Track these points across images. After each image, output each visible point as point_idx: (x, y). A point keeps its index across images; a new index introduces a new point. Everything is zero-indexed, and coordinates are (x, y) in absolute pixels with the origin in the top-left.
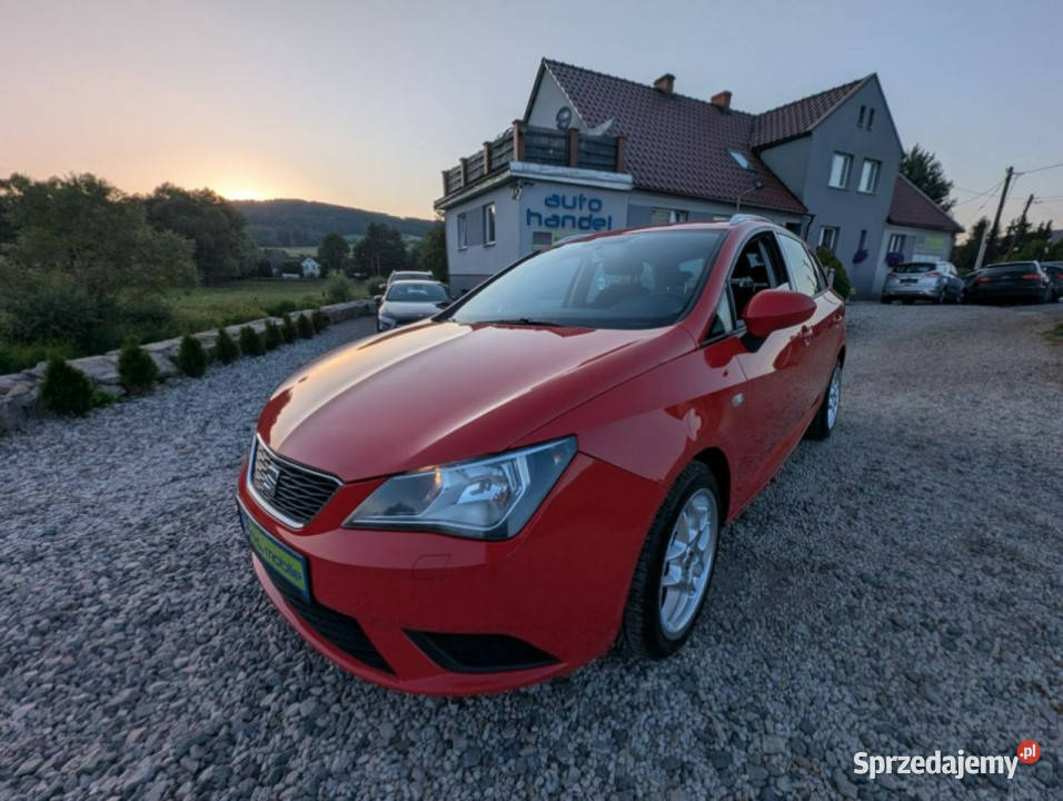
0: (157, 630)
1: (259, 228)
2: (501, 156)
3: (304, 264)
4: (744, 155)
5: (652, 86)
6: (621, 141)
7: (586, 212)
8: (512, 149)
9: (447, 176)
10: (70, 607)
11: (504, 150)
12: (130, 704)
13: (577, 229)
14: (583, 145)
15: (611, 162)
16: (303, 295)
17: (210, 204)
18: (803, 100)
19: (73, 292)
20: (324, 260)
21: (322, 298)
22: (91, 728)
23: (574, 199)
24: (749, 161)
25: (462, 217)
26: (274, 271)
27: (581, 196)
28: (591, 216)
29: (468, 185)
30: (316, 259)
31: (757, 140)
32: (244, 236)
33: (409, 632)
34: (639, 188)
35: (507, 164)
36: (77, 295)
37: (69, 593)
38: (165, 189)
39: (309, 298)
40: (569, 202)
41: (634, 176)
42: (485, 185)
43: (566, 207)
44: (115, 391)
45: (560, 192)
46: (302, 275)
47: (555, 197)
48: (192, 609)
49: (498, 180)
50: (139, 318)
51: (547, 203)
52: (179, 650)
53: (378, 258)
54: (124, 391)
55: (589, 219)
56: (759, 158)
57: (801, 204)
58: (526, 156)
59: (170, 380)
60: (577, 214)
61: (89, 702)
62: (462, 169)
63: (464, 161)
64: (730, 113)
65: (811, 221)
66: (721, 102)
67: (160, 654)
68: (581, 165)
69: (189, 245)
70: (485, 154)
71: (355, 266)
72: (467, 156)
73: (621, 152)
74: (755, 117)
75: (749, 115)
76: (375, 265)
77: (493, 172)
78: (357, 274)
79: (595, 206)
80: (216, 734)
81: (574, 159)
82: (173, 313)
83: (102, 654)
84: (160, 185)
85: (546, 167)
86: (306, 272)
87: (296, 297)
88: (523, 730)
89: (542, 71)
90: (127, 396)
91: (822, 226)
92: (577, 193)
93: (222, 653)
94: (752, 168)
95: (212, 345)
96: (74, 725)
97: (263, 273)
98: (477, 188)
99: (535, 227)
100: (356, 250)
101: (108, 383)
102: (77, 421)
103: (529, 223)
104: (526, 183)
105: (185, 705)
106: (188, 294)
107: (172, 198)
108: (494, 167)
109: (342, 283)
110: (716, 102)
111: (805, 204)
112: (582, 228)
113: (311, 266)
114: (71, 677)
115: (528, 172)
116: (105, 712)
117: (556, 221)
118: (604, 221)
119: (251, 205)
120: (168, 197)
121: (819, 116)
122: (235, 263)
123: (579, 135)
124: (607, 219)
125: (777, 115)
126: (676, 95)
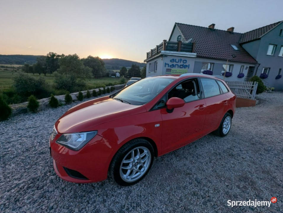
0: (40, 155)
1: (108, 65)
2: (160, 49)
3: (117, 74)
4: (236, 46)
5: (208, 27)
6: (194, 44)
7: (182, 63)
8: (163, 47)
9: (148, 54)
10: (30, 148)
11: (161, 47)
12: (28, 169)
13: (179, 68)
14: (182, 46)
15: (190, 50)
16: (114, 81)
17: (98, 60)
18: (260, 28)
19: (68, 79)
20: (121, 73)
21: (118, 82)
22: (20, 172)
23: (179, 60)
24: (238, 48)
25: (150, 64)
26: (110, 75)
27: (181, 59)
28: (183, 64)
29: (152, 56)
30: (119, 73)
31: (242, 41)
32: (104, 67)
33: (64, 167)
34: (198, 57)
35: (160, 51)
36: (68, 80)
37: (31, 145)
38: (90, 57)
39: (116, 82)
40: (177, 61)
41: (197, 53)
42: (155, 57)
43: (176, 62)
44: (64, 103)
45: (175, 58)
46: (116, 76)
47: (173, 60)
48: (48, 153)
49: (158, 55)
50: (79, 85)
51: (171, 61)
52: (41, 160)
53: (133, 73)
54: (66, 103)
55: (183, 65)
56: (242, 46)
57: (255, 60)
58: (166, 49)
59: (75, 101)
60: (179, 64)
61: (23, 167)
62: (151, 52)
63: (152, 50)
64: (233, 33)
65: (259, 66)
66: (230, 30)
67: (38, 160)
68: (181, 51)
69: (91, 69)
70: (156, 49)
71: (128, 75)
72: (152, 49)
73: (193, 47)
74: (242, 34)
75: (240, 34)
76: (133, 75)
77: (158, 53)
78: (128, 77)
79: (185, 62)
80: (37, 178)
81: (180, 49)
82: (86, 85)
83: (29, 158)
84: (88, 56)
85: (171, 52)
86: (117, 76)
87: (112, 82)
88: (87, 193)
89: (175, 26)
90: (65, 105)
91: (263, 67)
92: (180, 58)
93: (47, 163)
94: (239, 50)
95: (86, 94)
96: (19, 170)
97: (107, 76)
98: (154, 57)
99: (167, 67)
100: (128, 71)
101: (63, 101)
102: (54, 109)
103: (165, 66)
104: (165, 56)
105: (36, 171)
106: (90, 80)
107: (91, 59)
108: (158, 52)
109: (123, 79)
110: (229, 31)
111: (257, 60)
112: (180, 67)
113: (118, 75)
114: (23, 161)
115: (166, 53)
116: (24, 169)
117: (173, 66)
118: (187, 66)
119: (107, 60)
120: (90, 58)
121: (264, 33)
122: (101, 73)
123: (182, 43)
124: (188, 65)
125: (250, 33)
126: (215, 29)
